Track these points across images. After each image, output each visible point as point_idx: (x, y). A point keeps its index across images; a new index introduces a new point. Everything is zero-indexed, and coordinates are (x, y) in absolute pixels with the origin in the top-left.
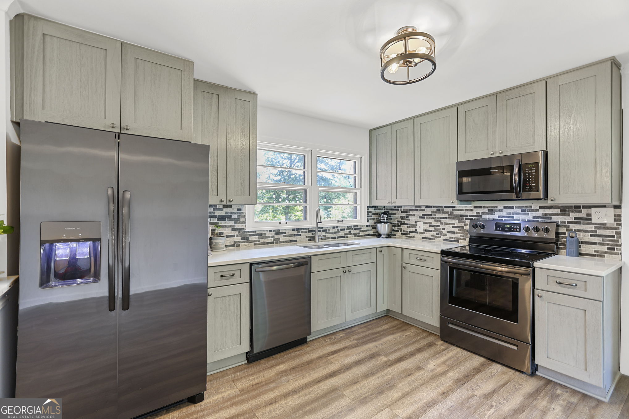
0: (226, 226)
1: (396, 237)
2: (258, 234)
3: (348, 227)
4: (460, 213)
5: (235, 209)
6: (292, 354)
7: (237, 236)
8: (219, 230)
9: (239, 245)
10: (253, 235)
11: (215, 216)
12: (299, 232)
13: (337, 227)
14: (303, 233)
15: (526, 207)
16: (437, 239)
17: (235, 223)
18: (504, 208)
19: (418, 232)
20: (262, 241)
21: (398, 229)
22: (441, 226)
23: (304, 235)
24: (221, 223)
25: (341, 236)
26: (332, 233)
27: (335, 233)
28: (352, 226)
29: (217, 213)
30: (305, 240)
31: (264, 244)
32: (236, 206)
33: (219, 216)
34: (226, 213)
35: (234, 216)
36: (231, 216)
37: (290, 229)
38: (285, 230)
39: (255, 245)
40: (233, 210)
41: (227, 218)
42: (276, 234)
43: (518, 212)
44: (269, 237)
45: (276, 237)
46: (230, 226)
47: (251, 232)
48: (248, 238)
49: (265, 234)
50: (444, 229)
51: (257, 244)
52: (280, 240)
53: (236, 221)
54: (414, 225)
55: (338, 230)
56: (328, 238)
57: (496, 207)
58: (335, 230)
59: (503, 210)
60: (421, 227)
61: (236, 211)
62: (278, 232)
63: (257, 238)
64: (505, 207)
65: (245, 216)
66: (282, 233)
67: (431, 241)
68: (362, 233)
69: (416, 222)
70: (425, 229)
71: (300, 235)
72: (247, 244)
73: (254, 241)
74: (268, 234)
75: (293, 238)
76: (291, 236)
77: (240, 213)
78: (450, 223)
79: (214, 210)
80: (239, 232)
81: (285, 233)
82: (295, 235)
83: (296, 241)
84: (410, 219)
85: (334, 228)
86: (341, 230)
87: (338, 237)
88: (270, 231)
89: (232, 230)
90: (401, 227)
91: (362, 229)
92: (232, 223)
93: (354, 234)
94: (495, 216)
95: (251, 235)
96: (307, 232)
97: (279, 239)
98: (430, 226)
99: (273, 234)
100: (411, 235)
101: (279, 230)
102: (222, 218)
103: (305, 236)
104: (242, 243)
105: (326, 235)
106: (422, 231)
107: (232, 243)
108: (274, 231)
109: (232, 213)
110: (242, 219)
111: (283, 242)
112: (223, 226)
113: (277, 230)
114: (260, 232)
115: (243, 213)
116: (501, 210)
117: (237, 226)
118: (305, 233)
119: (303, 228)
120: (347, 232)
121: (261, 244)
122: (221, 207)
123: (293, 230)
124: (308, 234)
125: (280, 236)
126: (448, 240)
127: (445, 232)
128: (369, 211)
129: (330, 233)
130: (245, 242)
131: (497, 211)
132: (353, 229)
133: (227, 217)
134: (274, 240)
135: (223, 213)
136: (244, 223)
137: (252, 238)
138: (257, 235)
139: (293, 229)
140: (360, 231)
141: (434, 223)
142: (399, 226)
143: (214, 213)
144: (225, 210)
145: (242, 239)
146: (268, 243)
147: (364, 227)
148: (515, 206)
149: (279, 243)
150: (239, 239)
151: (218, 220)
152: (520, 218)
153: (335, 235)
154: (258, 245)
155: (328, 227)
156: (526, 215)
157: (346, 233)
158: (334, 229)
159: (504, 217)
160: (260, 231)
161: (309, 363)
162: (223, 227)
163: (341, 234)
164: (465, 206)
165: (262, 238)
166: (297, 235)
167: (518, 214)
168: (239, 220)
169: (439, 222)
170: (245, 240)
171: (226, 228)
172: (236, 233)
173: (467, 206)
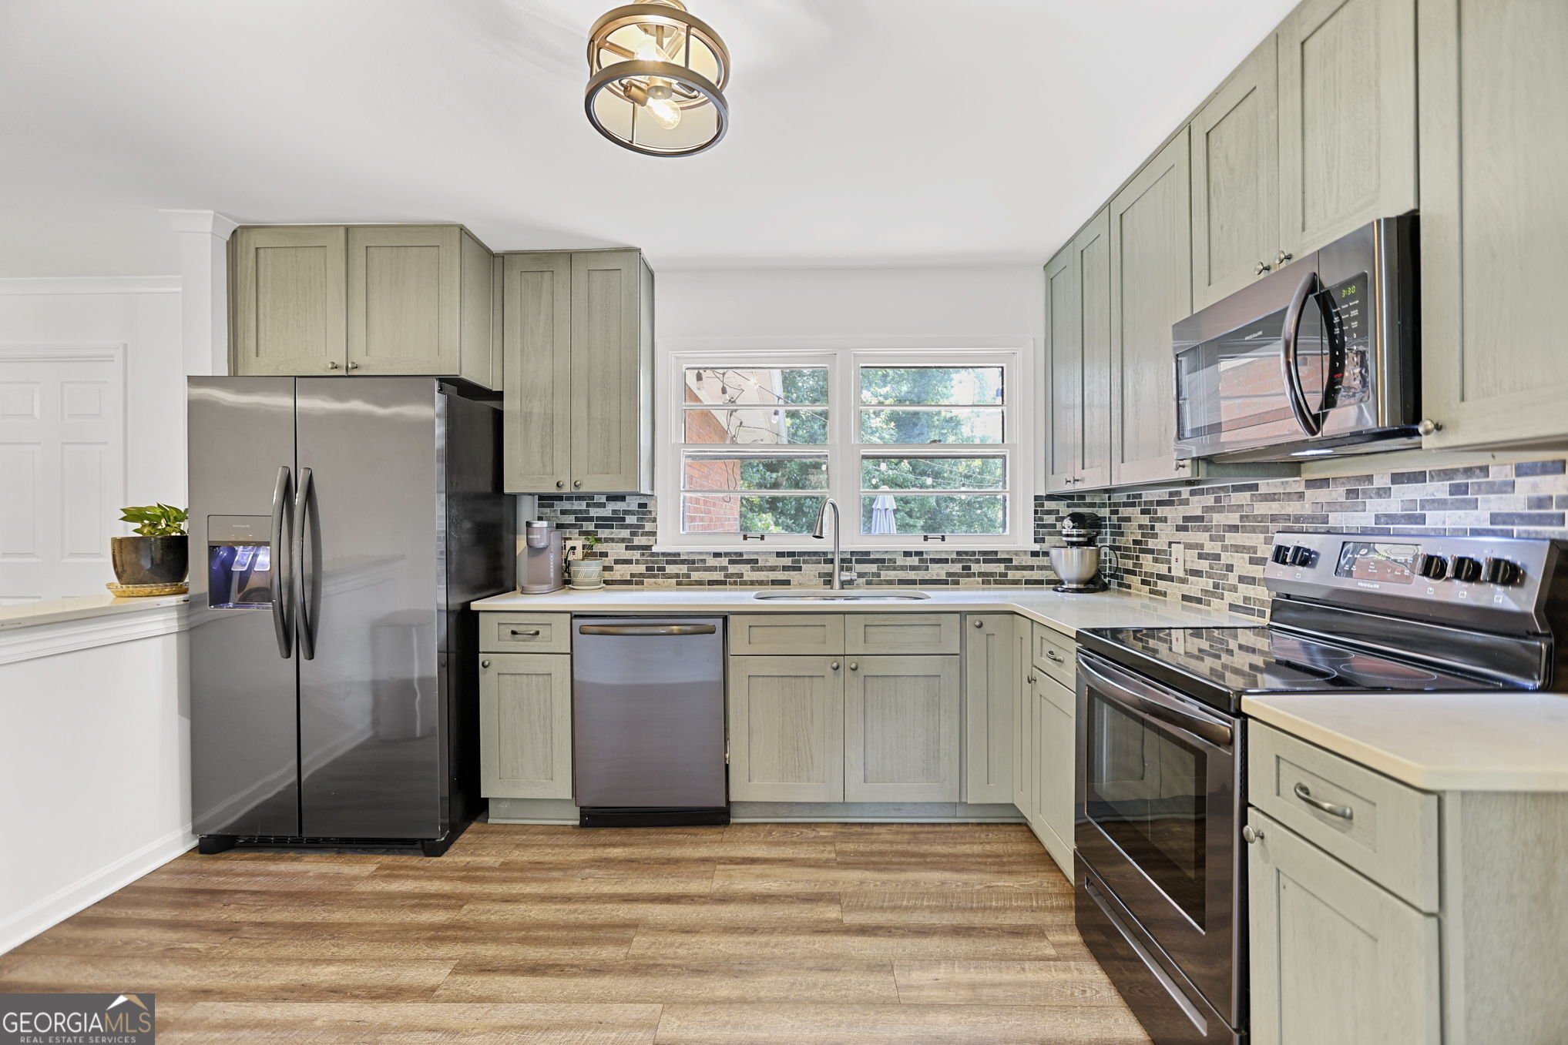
0: (612, 540)
1: (1130, 594)
2: (685, 560)
3: (959, 553)
4: (1270, 508)
5: (632, 504)
6: (669, 837)
7: (638, 562)
8: (599, 548)
9: (642, 583)
10: (675, 562)
11: (591, 519)
12: (798, 561)
13: (919, 554)
14: (808, 563)
15: (1468, 471)
16: (1215, 601)
17: (633, 534)
18: (1392, 484)
19: (1173, 577)
20: (696, 576)
21: (1135, 565)
22: (1226, 558)
23: (810, 570)
24: (603, 533)
25: (934, 578)
26: (903, 568)
27: (913, 568)
28: (974, 553)
29: (594, 512)
30: (815, 582)
31: (700, 583)
32: (635, 497)
33: (598, 518)
34: (614, 511)
35: (631, 520)
36: (623, 519)
37: (770, 553)
38: (757, 553)
39: (679, 584)
40: (628, 506)
41: (615, 523)
42: (731, 562)
43: (1439, 496)
44: (714, 569)
45: (733, 569)
46: (623, 540)
47: (669, 554)
48: (664, 569)
49: (703, 561)
50: (1230, 568)
51: (683, 582)
52: (742, 577)
53: (635, 529)
54: (1164, 551)
55: (921, 561)
56: (890, 582)
57: (1369, 478)
58: (914, 561)
59: (1390, 488)
60: (1181, 560)
61: (634, 507)
62: (737, 558)
63: (683, 569)
64: (1397, 478)
65: (654, 520)
66: (748, 562)
67: (1200, 610)
68: (1012, 575)
69: (1170, 543)
70: (1188, 567)
71: (800, 569)
72: (660, 580)
73: (677, 576)
74: (712, 562)
75: (780, 575)
76: (773, 569)
77: (644, 513)
78: (1244, 547)
79: (588, 505)
80: (643, 555)
81: (756, 561)
82: (785, 569)
83: (787, 583)
84: (1157, 534)
85: (907, 554)
86: (934, 561)
87: (923, 582)
88: (717, 555)
89: (626, 549)
90: (1141, 562)
91: (1015, 563)
92: (625, 533)
93: (980, 574)
94: (1365, 518)
95: (668, 562)
96: (820, 563)
97: (741, 575)
98: (1200, 556)
99: (724, 562)
100: (1162, 585)
101: (741, 554)
102: (605, 523)
103: (813, 573)
104: (649, 577)
105: (882, 572)
106: (1182, 574)
107: (626, 577)
108: (727, 554)
109: (626, 512)
110: (648, 526)
111: (752, 583)
112: (607, 540)
113: (736, 553)
114: (690, 556)
115: (650, 512)
116: (1382, 493)
117: (639, 541)
118: (815, 563)
119: (810, 553)
120: (957, 568)
121: (694, 583)
122: (603, 500)
123: (780, 554)
124: (823, 568)
125: (745, 569)
126: (1240, 606)
127: (1233, 579)
128: (1045, 508)
129: (895, 569)
130: (655, 576)
131: (1371, 498)
132: (978, 561)
133: (617, 520)
134: (726, 576)
135: (607, 512)
136: (654, 534)
137: (671, 569)
138: (683, 562)
139: (777, 553)
140: (1007, 568)
141: (1210, 547)
142: (1138, 558)
143: (587, 512)
144: (612, 506)
145: (648, 569)
146: (711, 583)
147: (1024, 558)
148: (1430, 472)
149: (741, 585)
150: (641, 569)
151: (596, 526)
152: (1444, 523)
153: (912, 575)
154: (686, 585)
155: (887, 552)
156: (1465, 509)
157: (951, 571)
158: (907, 558)
159: (1392, 518)
160: (691, 553)
161: (677, 861)
162: (607, 542)
163: (934, 573)
164: (1282, 482)
165: (697, 570)
166: (791, 569)
167: (1440, 504)
168: (643, 527)
169: (1221, 543)
170: (656, 572)
171: (614, 544)
172: (636, 555)
173: (1287, 482)
